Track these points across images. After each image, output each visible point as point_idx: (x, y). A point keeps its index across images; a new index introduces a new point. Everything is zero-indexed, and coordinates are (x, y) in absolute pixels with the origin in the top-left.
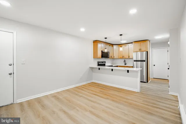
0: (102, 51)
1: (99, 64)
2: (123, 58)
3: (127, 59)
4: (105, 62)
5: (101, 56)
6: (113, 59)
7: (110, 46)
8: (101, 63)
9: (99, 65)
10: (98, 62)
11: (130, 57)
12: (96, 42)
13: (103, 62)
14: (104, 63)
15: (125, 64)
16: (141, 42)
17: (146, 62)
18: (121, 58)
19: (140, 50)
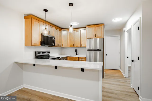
0: (42, 34)
1: (37, 55)
2: (73, 46)
3: (79, 47)
4: (49, 52)
5: (39, 43)
6: (61, 47)
7: (56, 29)
8: (41, 54)
9: (37, 57)
10: (36, 52)
11: (82, 46)
12: (29, 17)
13: (45, 53)
14: (47, 54)
15: (77, 54)
16: (95, 26)
17: (102, 51)
18: (71, 47)
19: (95, 36)
